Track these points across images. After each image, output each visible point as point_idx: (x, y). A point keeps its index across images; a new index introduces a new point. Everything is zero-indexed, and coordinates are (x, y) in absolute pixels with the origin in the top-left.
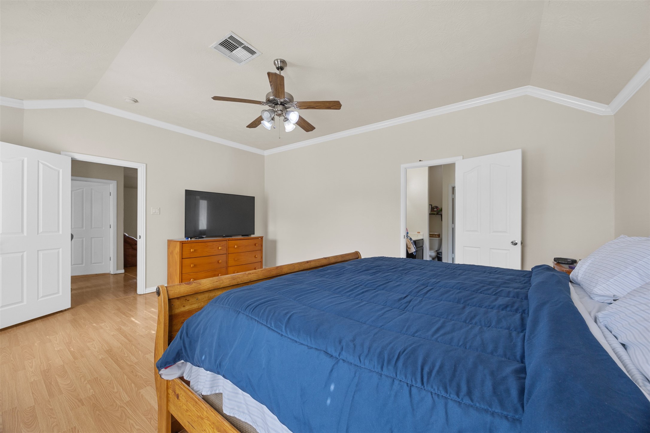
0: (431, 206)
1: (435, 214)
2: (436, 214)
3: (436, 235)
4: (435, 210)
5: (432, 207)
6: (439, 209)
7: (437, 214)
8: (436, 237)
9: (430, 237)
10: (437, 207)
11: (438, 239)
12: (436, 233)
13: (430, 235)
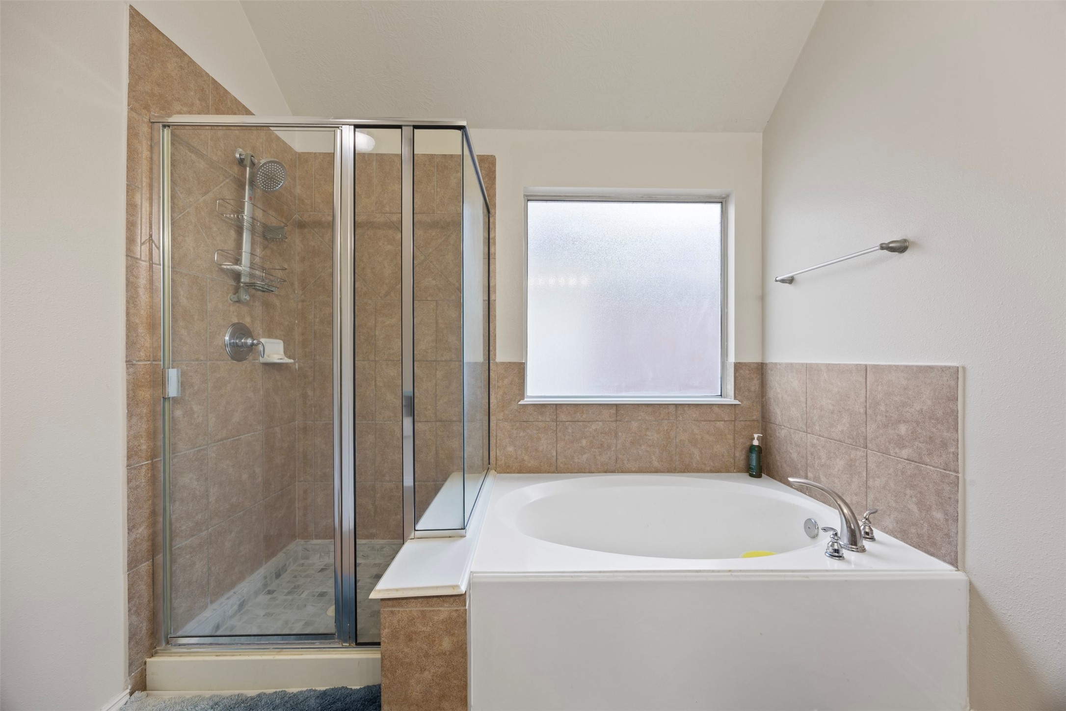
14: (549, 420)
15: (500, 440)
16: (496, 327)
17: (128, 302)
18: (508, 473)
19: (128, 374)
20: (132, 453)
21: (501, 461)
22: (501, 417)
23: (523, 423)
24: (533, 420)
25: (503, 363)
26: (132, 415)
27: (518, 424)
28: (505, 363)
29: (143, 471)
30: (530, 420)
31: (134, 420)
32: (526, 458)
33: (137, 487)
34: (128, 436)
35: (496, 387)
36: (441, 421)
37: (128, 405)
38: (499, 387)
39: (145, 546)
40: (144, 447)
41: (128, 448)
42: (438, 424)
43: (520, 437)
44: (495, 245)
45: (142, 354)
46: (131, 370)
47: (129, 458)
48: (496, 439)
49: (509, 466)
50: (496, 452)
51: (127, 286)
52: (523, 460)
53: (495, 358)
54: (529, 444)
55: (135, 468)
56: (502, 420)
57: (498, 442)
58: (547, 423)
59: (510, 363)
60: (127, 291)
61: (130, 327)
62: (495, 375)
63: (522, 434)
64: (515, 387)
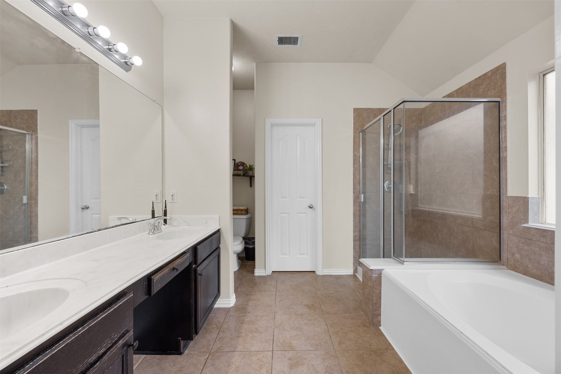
0: (234, 161)
1: (240, 175)
2: (242, 176)
3: (242, 210)
4: (241, 168)
5: (236, 163)
6: (247, 166)
7: (244, 175)
8: (242, 214)
9: (234, 214)
10: (243, 164)
11: (245, 217)
12: (242, 208)
13: (234, 210)
14: (550, 243)
15: (510, 247)
16: (507, 173)
17: (353, 178)
18: (516, 271)
19: (354, 195)
20: (354, 214)
21: (511, 262)
22: (511, 233)
23: (528, 240)
24: (535, 240)
25: (512, 196)
26: (354, 205)
27: (523, 240)
28: (513, 197)
29: (357, 219)
30: (533, 239)
31: (355, 206)
32: (530, 266)
33: (356, 223)
34: (353, 210)
35: (507, 212)
36: (475, 228)
37: (353, 203)
38: (509, 213)
39: (358, 238)
40: (357, 213)
41: (353, 213)
42: (474, 229)
43: (525, 250)
44: (506, 120)
45: (357, 190)
46: (354, 194)
47: (353, 215)
48: (508, 246)
49: (516, 267)
50: (507, 255)
51: (353, 174)
52: (527, 267)
53: (507, 193)
54: (532, 256)
55: (355, 218)
56: (512, 235)
57: (509, 249)
58: (548, 244)
59: (517, 197)
60: (353, 176)
61: (354, 184)
62: (507, 205)
63: (526, 248)
64: (521, 214)
